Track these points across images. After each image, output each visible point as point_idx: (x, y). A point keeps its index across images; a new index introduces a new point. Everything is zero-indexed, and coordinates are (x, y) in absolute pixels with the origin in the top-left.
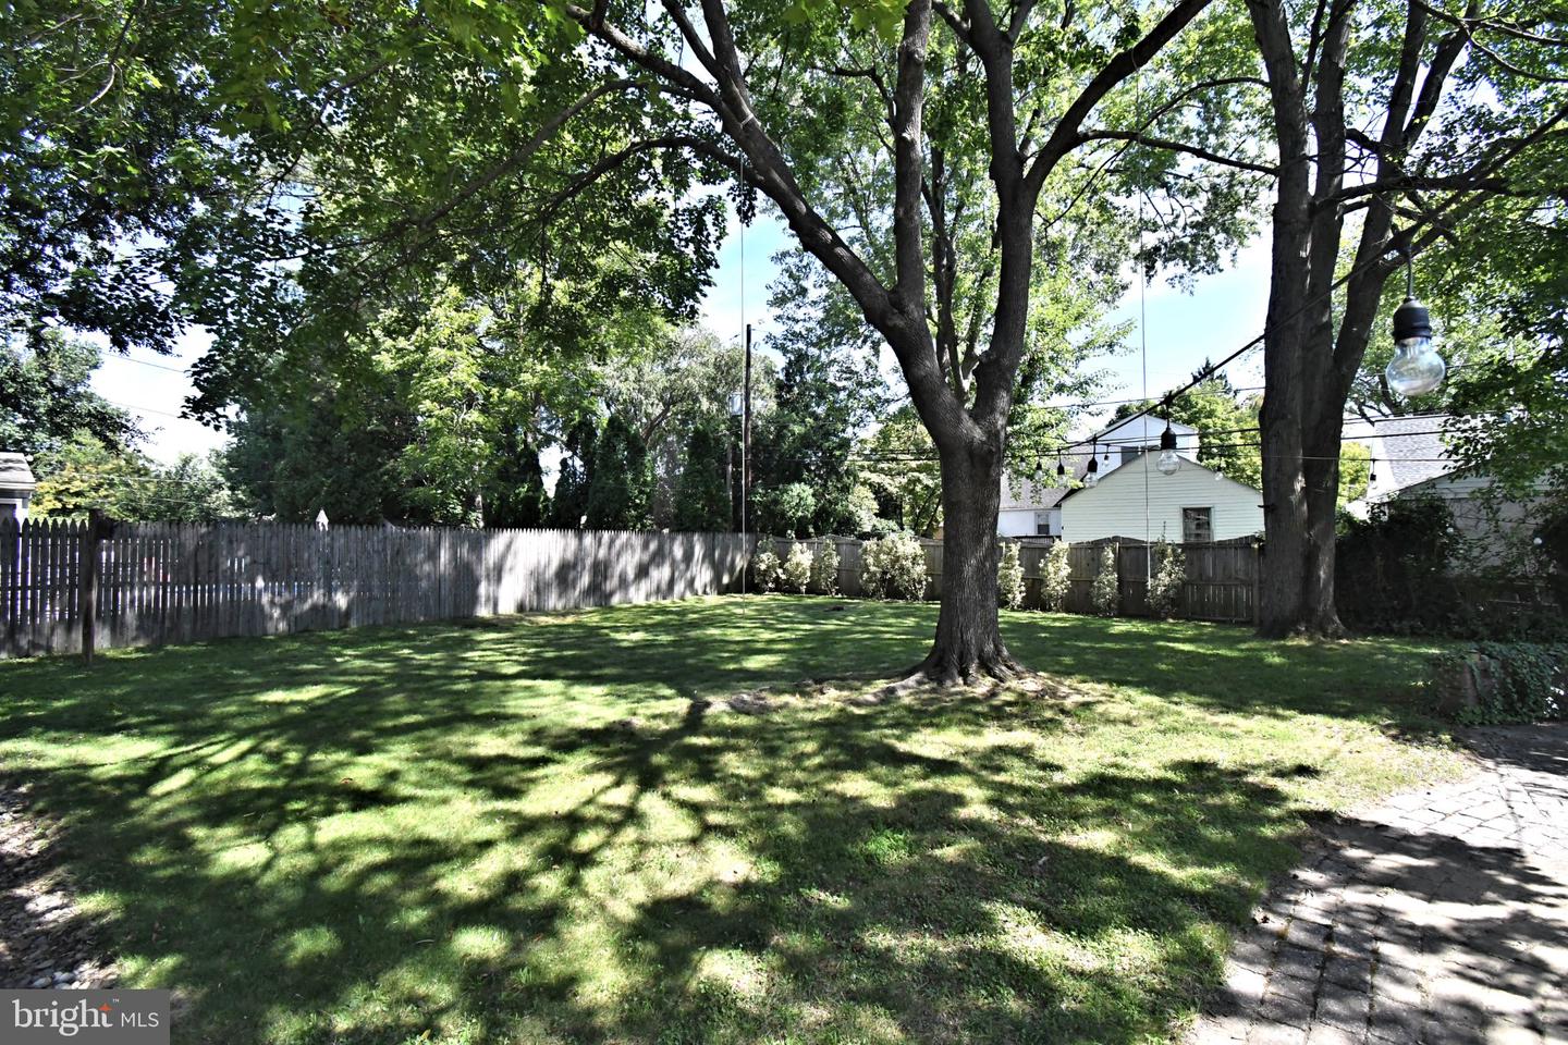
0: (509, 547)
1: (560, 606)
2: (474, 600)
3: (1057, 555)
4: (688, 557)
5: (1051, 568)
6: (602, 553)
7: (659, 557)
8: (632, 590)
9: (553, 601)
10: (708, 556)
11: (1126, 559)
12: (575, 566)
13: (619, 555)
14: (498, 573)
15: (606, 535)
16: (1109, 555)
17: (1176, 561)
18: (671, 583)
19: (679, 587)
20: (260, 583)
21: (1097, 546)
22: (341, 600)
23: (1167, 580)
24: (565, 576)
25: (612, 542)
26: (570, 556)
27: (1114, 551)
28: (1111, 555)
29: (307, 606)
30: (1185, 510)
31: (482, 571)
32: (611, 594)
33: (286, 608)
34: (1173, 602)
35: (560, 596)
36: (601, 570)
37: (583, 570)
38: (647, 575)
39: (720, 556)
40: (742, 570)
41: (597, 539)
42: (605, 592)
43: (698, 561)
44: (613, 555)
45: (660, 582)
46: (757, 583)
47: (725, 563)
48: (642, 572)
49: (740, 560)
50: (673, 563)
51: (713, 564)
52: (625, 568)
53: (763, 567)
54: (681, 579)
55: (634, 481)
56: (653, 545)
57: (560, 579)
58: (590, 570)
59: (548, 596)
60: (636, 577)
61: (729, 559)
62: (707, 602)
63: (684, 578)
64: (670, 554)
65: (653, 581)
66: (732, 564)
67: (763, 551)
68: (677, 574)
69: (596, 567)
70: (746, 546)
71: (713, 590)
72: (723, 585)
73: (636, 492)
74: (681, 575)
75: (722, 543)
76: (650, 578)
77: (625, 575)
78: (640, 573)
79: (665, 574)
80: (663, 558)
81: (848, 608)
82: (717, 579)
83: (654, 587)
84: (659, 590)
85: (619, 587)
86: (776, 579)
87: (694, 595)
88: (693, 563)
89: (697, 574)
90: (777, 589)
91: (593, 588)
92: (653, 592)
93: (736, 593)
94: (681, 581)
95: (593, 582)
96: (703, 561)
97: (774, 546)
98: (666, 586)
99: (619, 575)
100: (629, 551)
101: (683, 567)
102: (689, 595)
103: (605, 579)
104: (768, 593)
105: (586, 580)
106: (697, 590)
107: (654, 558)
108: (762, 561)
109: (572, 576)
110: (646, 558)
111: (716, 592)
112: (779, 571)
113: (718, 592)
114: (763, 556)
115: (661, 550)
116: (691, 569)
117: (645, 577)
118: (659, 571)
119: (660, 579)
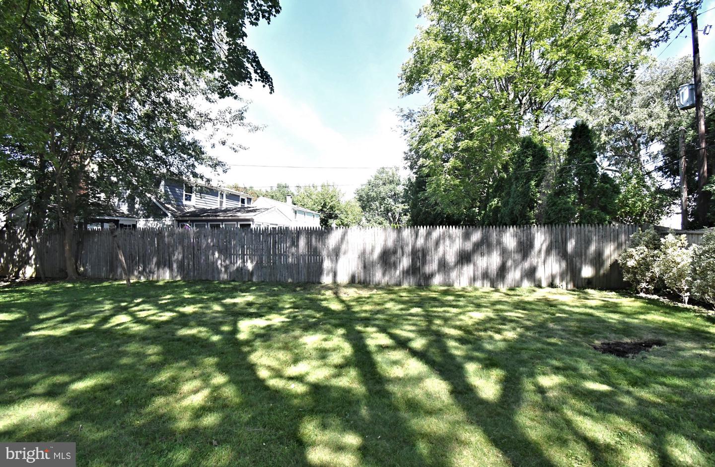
0: (343, 238)
1: (385, 280)
2: (320, 271)
4: (525, 248)
6: (420, 242)
7: (483, 246)
8: (454, 274)
9: (378, 276)
10: (557, 247)
12: (395, 252)
13: (437, 243)
14: (336, 253)
15: (423, 231)
18: (502, 271)
19: (514, 275)
20: (217, 255)
22: (250, 266)
24: (387, 258)
25: (429, 234)
26: (390, 244)
29: (235, 268)
31: (324, 253)
32: (431, 276)
33: (226, 267)
35: (384, 274)
36: (420, 256)
37: (403, 255)
38: (470, 261)
39: (576, 247)
40: (615, 264)
41: (413, 232)
42: (424, 274)
43: (540, 251)
44: (431, 244)
45: (487, 268)
46: (627, 282)
47: (585, 254)
48: (464, 258)
49: (610, 253)
50: (504, 252)
51: (563, 254)
52: (444, 254)
53: (631, 263)
54: (515, 268)
55: (537, 186)
56: (476, 236)
57: (383, 261)
58: (409, 255)
59: (374, 273)
60: (458, 262)
61: (593, 248)
62: (551, 297)
63: (520, 267)
64: (499, 243)
65: (478, 268)
66: (599, 254)
67: (635, 244)
68: (509, 263)
69: (414, 253)
70: (623, 238)
71: (564, 283)
72: (582, 279)
73: (538, 195)
74: (516, 264)
75: (579, 233)
76: (474, 265)
77: (445, 260)
78: (462, 259)
79: (493, 261)
80: (490, 247)
81: (668, 348)
82: (572, 273)
83: (479, 273)
84: (485, 276)
85: (439, 270)
86: (652, 279)
87: (536, 286)
88: (533, 253)
89: (540, 264)
90: (656, 291)
91: (413, 269)
92: (478, 278)
93: (601, 289)
94: (515, 270)
95: (413, 265)
96: (548, 252)
97: (654, 238)
98: (495, 273)
99: (439, 260)
100: (448, 242)
101: (518, 257)
102: (526, 285)
103: (424, 262)
104: (642, 295)
105: (405, 262)
106: (540, 281)
107: (477, 246)
108: (631, 256)
109: (393, 259)
110: (469, 246)
111: (570, 286)
112: (656, 270)
113: (574, 286)
114: (632, 251)
115: (487, 239)
116: (529, 259)
117: (467, 263)
118: (485, 258)
119: (487, 266)
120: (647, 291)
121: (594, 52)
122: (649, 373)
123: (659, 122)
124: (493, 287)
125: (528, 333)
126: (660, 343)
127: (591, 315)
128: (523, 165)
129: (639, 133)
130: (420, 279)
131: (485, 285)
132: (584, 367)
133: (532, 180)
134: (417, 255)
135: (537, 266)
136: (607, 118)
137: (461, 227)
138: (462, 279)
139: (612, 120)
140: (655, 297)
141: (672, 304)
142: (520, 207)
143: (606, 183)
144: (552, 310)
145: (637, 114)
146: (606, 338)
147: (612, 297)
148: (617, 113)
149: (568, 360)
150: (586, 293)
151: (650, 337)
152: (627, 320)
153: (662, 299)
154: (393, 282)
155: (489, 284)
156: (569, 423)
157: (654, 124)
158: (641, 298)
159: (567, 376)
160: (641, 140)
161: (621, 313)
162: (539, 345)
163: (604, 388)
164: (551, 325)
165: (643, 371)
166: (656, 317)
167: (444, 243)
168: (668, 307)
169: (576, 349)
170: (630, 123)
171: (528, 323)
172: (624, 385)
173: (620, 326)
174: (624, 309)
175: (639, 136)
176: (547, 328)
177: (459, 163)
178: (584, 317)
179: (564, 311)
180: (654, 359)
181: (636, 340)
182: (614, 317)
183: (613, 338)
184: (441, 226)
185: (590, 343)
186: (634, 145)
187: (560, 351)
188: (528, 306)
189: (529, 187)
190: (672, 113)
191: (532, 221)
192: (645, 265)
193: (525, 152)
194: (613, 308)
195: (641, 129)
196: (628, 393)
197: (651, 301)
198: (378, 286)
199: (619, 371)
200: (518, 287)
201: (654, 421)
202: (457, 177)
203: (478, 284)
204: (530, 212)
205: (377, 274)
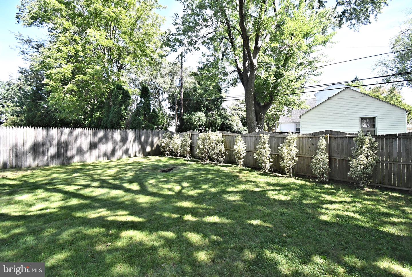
3: (289, 142)
4: (124, 140)
5: (285, 150)
6: (64, 138)
7: (104, 139)
8: (86, 156)
9: (29, 161)
10: (138, 139)
11: (334, 144)
12: (44, 144)
13: (76, 138)
15: (66, 130)
16: (323, 142)
17: (372, 147)
18: (114, 152)
19: (119, 153)
21: (315, 136)
23: (365, 161)
24: (37, 149)
25: (71, 133)
26: (40, 139)
27: (326, 140)
28: (325, 143)
30: (362, 119)
32: (72, 157)
34: (369, 177)
35: (34, 160)
37: (51, 146)
38: (97, 147)
39: (145, 139)
40: (158, 145)
41: (59, 131)
42: (67, 157)
43: (131, 141)
44: (72, 138)
45: (106, 151)
46: (162, 152)
47: (148, 142)
48: (93, 146)
49: (156, 141)
50: (115, 142)
51: (140, 143)
52: (81, 144)
53: (163, 145)
54: (120, 149)
55: (125, 109)
56: (100, 134)
57: (34, 150)
58: (55, 146)
59: (25, 159)
60: (89, 149)
61: (150, 140)
62: (137, 161)
63: (122, 149)
64: (112, 137)
65: (101, 151)
66: (152, 142)
67: (164, 138)
68: (117, 147)
69: (60, 144)
70: (160, 135)
71: (140, 154)
72: (146, 152)
73: (125, 114)
74: (120, 148)
75: (146, 133)
76: (99, 149)
77: (81, 148)
78: (92, 147)
79: (108, 147)
80: (107, 140)
81: (177, 168)
82: (143, 149)
83: (101, 154)
84: (105, 155)
85: (77, 154)
86: (169, 150)
87: (128, 157)
88: (128, 142)
89: (130, 147)
90: (170, 154)
91: (58, 155)
92: (101, 156)
93: (153, 156)
94: (119, 150)
95: (58, 152)
96: (134, 141)
97: (170, 135)
98: (110, 153)
99: (77, 148)
100: (83, 137)
101: (121, 144)
102: (125, 157)
103: (67, 150)
104: (166, 156)
105: (53, 151)
106: (130, 155)
107: (101, 140)
108: (163, 142)
109: (42, 149)
110: (96, 139)
111: (142, 156)
112: (171, 146)
113: (144, 155)
114: (163, 140)
115: (106, 136)
116: (126, 145)
117: (95, 148)
118: (105, 145)
119: (106, 149)
120: (168, 155)
121: (148, 52)
122: (175, 174)
123: (167, 86)
124: (109, 160)
125: (137, 172)
126: (175, 168)
127: (154, 164)
128: (118, 98)
129: (160, 88)
130: (63, 160)
131: (105, 159)
132: (159, 177)
133: (122, 106)
134: (62, 145)
135: (129, 148)
136: (148, 78)
137: (92, 129)
138: (91, 158)
139: (150, 80)
140: (170, 156)
141: (175, 158)
142: (116, 119)
143: (154, 113)
144: (141, 164)
145: (159, 80)
146: (161, 169)
147: (158, 158)
148: (152, 78)
149: (154, 176)
150: (149, 158)
151: (172, 167)
152: (165, 164)
153: (172, 157)
154: (42, 164)
155: (107, 159)
156: (161, 187)
157: (166, 86)
158: (166, 157)
159: (156, 179)
160: (161, 91)
161: (162, 162)
162: (143, 175)
163: (166, 179)
164: (143, 169)
165: (173, 174)
166: (172, 162)
167: (81, 138)
168: (175, 159)
169: (154, 173)
170: (157, 84)
171: (135, 170)
172: (170, 177)
173: (164, 166)
174: (163, 161)
175: (160, 90)
176: (142, 170)
177: (75, 88)
178: (152, 165)
179: (144, 164)
180: (175, 171)
181: (169, 168)
182: (161, 164)
183: (163, 169)
184: (79, 128)
185: (157, 171)
186: (158, 93)
187: (150, 174)
188: (131, 165)
189: (121, 110)
190: (172, 83)
191: (122, 127)
192: (167, 145)
193: (119, 91)
194: (160, 161)
195: (161, 87)
196: (171, 179)
197: (169, 158)
198: (29, 168)
199: (168, 175)
200: (121, 158)
201: (179, 181)
202: (74, 96)
203: (101, 159)
204: (121, 122)
205: (28, 160)
